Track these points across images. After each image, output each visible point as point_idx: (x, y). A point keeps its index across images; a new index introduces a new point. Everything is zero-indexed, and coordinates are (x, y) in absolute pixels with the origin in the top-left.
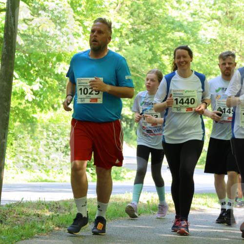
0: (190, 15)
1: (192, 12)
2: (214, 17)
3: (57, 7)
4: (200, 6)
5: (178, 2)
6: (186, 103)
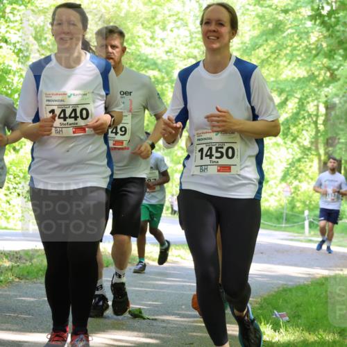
0: (165, 53)
1: (167, 50)
2: (191, 55)
3: (20, 40)
4: (176, 43)
5: (151, 38)
6: (70, 117)
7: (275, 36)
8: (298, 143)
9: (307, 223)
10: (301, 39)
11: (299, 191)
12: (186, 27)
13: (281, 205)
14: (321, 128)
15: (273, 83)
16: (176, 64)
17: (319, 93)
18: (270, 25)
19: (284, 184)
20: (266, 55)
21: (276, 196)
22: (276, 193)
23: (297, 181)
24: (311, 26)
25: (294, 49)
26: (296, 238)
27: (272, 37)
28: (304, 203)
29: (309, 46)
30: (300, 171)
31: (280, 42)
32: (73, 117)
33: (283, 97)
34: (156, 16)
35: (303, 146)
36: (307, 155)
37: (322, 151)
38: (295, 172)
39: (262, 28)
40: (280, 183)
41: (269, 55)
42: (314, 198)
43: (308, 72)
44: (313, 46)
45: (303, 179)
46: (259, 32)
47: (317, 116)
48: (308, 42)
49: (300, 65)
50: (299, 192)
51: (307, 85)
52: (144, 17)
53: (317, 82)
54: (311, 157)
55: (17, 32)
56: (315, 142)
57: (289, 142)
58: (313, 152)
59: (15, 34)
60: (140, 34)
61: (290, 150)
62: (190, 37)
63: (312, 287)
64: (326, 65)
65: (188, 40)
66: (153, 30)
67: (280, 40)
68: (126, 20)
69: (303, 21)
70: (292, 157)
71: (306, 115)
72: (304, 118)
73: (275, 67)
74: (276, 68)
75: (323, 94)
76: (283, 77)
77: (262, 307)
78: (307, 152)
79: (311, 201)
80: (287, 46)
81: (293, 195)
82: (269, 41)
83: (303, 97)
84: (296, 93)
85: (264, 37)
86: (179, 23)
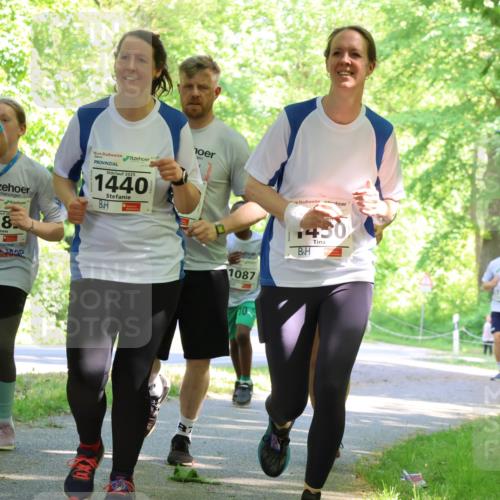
0: (237, 68)
1: (241, 62)
2: (278, 71)
3: (10, 46)
4: (255, 52)
5: (216, 43)
6: (122, 188)
7: (410, 40)
8: (445, 208)
9: (456, 334)
10: (450, 45)
11: (444, 283)
12: (270, 27)
13: (417, 306)
14: (481, 185)
15: (406, 116)
16: (255, 84)
17: (478, 131)
18: (403, 24)
19: (421, 274)
20: (395, 70)
21: (408, 292)
22: (409, 287)
23: (442, 269)
24: (468, 25)
25: (441, 61)
26: (440, 358)
27: (406, 43)
28: (452, 302)
29: (463, 58)
30: (447, 253)
31: (418, 51)
32: (124, 189)
33: (422, 137)
34: (224, 10)
35: (453, 214)
36: (459, 228)
37: (481, 222)
38: (439, 254)
39: (390, 28)
40: (416, 271)
41: (400, 71)
42: (468, 294)
43: (460, 99)
44: (469, 57)
45: (451, 266)
46: (385, 33)
47: (474, 166)
48: (462, 50)
49: (449, 87)
50: (445, 287)
51: (459, 119)
52: (205, 10)
53: (475, 113)
54: (464, 230)
55: (5, 33)
56: (470, 208)
57: (430, 208)
58: (467, 224)
59: (3, 36)
60: (198, 37)
61: (432, 221)
62: (277, 43)
63: (463, 434)
64: (489, 87)
65: (274, 46)
66: (219, 32)
67: (418, 47)
68: (178, 15)
69: (455, 18)
70: (435, 230)
71: (457, 165)
72: (454, 169)
73: (410, 89)
74: (411, 92)
75: (484, 132)
76: (421, 106)
77: (384, 464)
78: (458, 224)
79: (462, 300)
80: (429, 58)
81: (435, 291)
82: (400, 50)
83: (454, 137)
84: (442, 131)
85: (394, 43)
86: (260, 21)
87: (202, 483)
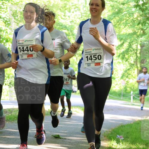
0: (70, 22)
1: (71, 21)
3: (6, 16)
4: (75, 18)
5: (64, 16)
6: (26, 50)
7: (119, 15)
8: (129, 62)
9: (132, 97)
10: (130, 16)
11: (129, 83)
12: (79, 11)
13: (121, 89)
14: (139, 55)
15: (118, 36)
16: (75, 27)
17: (138, 40)
18: (117, 10)
19: (122, 80)
20: (114, 23)
21: (118, 85)
22: (118, 84)
23: (128, 79)
24: (135, 10)
25: (127, 20)
26: (128, 103)
27: (117, 15)
28: (131, 88)
29: (134, 19)
30: (129, 74)
31: (121, 18)
32: (27, 51)
33: (122, 42)
34: (66, 6)
35: (131, 63)
36: (132, 67)
37: (139, 66)
38: (127, 75)
39: (113, 11)
40: (121, 79)
41: (116, 23)
42: (135, 86)
43: (133, 31)
44: (135, 19)
45: (130, 78)
46: (111, 13)
47: (137, 50)
48: (133, 17)
49: (130, 28)
50: (129, 84)
51: (132, 37)
52: (61, 6)
53: (137, 35)
54: (134, 68)
55: (5, 13)
56: (136, 62)
57: (124, 62)
58: (135, 66)
59: (4, 14)
60: (59, 14)
61: (125, 65)
63: (134, 125)
64: (141, 28)
65: (80, 16)
66: (65, 12)
67: (121, 17)
68: (53, 8)
69: (131, 8)
70: (126, 68)
71: (132, 49)
72: (131, 51)
73: (118, 28)
74: (119, 29)
75: (139, 40)
76: (122, 33)
77: (112, 133)
78: (132, 66)
79: (134, 87)
80: (124, 19)
81: (126, 85)
82: (116, 17)
83: (131, 42)
84: (128, 40)
85: (114, 15)
86: (76, 9)
87: (61, 138)
